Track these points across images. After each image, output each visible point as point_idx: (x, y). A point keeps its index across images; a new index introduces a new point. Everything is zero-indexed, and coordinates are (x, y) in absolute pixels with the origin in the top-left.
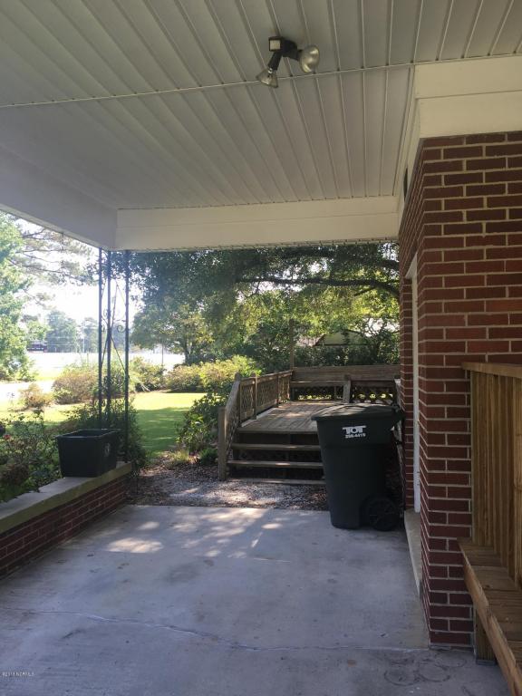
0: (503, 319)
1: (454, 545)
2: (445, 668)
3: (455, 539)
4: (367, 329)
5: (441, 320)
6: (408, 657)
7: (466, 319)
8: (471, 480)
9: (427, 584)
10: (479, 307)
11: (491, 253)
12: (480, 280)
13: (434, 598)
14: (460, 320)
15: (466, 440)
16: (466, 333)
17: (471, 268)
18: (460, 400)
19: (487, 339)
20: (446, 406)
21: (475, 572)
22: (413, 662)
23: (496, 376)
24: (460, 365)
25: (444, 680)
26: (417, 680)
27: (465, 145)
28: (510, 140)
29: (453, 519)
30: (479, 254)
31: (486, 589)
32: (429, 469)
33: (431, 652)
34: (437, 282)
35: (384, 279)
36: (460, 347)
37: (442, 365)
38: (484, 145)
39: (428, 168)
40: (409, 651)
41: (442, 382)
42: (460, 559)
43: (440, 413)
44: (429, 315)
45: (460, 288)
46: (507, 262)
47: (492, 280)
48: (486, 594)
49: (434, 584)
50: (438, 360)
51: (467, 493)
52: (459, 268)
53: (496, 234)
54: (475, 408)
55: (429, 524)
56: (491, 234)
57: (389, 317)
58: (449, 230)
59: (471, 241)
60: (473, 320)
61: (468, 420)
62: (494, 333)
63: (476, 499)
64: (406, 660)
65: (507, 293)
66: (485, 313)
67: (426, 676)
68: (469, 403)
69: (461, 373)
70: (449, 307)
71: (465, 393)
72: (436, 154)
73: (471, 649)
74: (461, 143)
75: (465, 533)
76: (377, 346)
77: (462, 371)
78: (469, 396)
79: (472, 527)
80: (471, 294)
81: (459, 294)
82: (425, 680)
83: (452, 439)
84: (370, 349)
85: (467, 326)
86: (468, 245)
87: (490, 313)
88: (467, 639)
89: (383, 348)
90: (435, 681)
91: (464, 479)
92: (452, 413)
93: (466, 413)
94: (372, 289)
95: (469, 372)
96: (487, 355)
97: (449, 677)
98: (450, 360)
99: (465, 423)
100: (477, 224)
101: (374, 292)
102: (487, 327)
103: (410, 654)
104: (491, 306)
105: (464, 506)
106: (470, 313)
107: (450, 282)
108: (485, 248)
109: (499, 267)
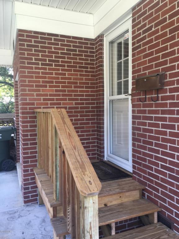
0: (46, 95)
1: (32, 170)
2: (29, 211)
3: (32, 168)
4: (4, 100)
5: (27, 95)
6: (16, 211)
7: (35, 94)
8: (37, 148)
9: (23, 185)
10: (39, 91)
11: (43, 73)
12: (39, 82)
13: (25, 189)
14: (33, 95)
15: (36, 135)
16: (35, 99)
17: (36, 77)
18: (34, 122)
19: (42, 101)
20: (29, 124)
21: (38, 177)
22: (18, 212)
23: (44, 112)
24: (33, 110)
25: (28, 215)
26: (19, 217)
27: (33, 34)
28: (48, 35)
29: (32, 162)
30: (39, 73)
31: (41, 181)
32: (23, 146)
33: (25, 207)
34: (25, 81)
35: (10, 82)
36: (33, 104)
37: (27, 110)
38: (39, 36)
39: (20, 40)
40: (16, 209)
41: (27, 116)
42: (34, 174)
43: (27, 126)
44: (22, 93)
45: (33, 84)
46: (48, 76)
47: (43, 82)
48: (40, 183)
49: (25, 185)
50: (26, 109)
51: (36, 152)
52: (32, 77)
53: (44, 66)
54: (38, 124)
55: (23, 165)
56: (43, 66)
57: (13, 96)
58: (28, 63)
59: (36, 68)
60: (37, 95)
61: (36, 128)
62: (44, 100)
63: (39, 154)
64: (15, 212)
65: (48, 87)
66: (41, 93)
67: (22, 215)
68: (36, 123)
69: (34, 113)
70: (29, 90)
71: (35, 120)
72: (23, 36)
73: (37, 203)
74: (32, 33)
75: (35, 166)
76: (8, 107)
77: (34, 112)
78: (36, 120)
79: (38, 163)
80: (37, 86)
81: (32, 86)
82: (22, 216)
83: (31, 135)
84: (6, 108)
85: (35, 97)
86: (35, 69)
87: (43, 93)
88: (36, 200)
89: (11, 108)
90: (25, 216)
91: (35, 148)
92: (31, 126)
93: (36, 126)
94: (5, 85)
95: (36, 112)
96: (42, 107)
97: (30, 213)
98: (30, 108)
99: (35, 129)
100: (38, 62)
101: (6, 87)
102: (42, 98)
103: (17, 210)
104: (43, 91)
105: (35, 157)
106: (36, 93)
107: (29, 81)
108: (41, 71)
109: (45, 78)
